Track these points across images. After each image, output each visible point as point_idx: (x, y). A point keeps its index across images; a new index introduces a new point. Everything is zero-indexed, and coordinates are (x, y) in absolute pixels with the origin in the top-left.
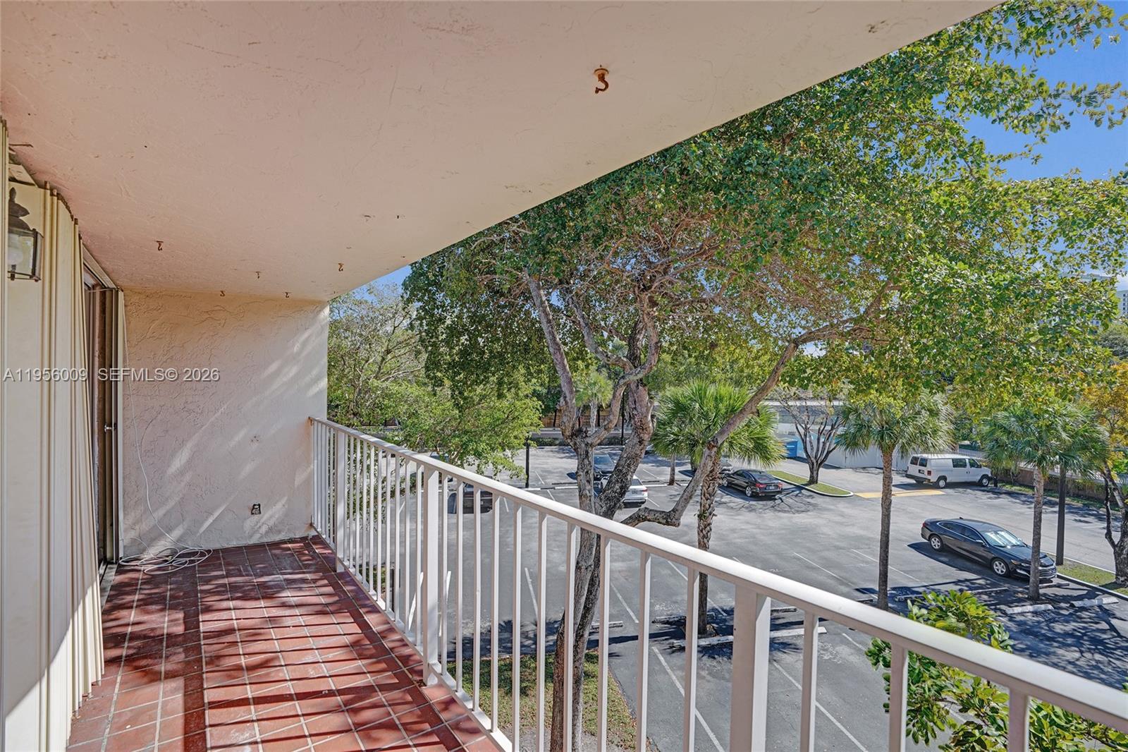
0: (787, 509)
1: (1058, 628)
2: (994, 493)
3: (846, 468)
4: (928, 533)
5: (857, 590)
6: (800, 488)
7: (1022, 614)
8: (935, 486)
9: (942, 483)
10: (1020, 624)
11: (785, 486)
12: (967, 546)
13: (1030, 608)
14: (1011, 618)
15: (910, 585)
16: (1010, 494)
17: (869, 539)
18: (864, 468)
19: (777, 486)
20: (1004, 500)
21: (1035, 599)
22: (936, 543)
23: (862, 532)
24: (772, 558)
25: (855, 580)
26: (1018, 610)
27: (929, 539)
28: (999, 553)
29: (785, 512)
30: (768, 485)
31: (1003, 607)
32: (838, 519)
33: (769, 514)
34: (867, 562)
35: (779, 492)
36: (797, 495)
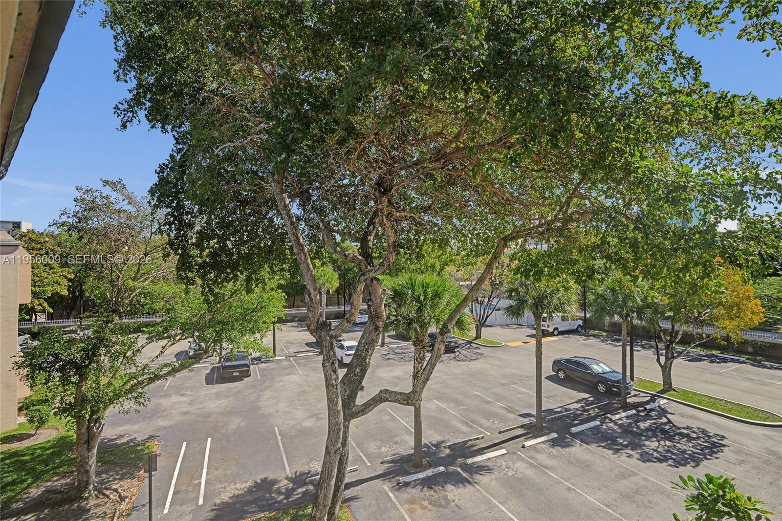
0: (464, 358)
1: (642, 425)
2: (586, 336)
3: (496, 326)
4: (556, 368)
5: (521, 415)
6: (470, 342)
7: (620, 419)
8: (552, 334)
9: (556, 332)
10: (621, 426)
11: (461, 342)
12: (580, 375)
13: (624, 414)
14: (616, 424)
15: (552, 407)
16: (594, 336)
17: (520, 376)
18: (507, 325)
19: (456, 343)
20: (592, 340)
21: (626, 407)
22: (561, 375)
23: (514, 371)
24: (460, 397)
25: (517, 408)
26: (617, 416)
27: (557, 373)
28: (601, 378)
29: (463, 361)
30: (450, 342)
31: (609, 415)
32: (498, 363)
33: (453, 363)
34: (522, 393)
35: (458, 347)
36: (469, 348)
